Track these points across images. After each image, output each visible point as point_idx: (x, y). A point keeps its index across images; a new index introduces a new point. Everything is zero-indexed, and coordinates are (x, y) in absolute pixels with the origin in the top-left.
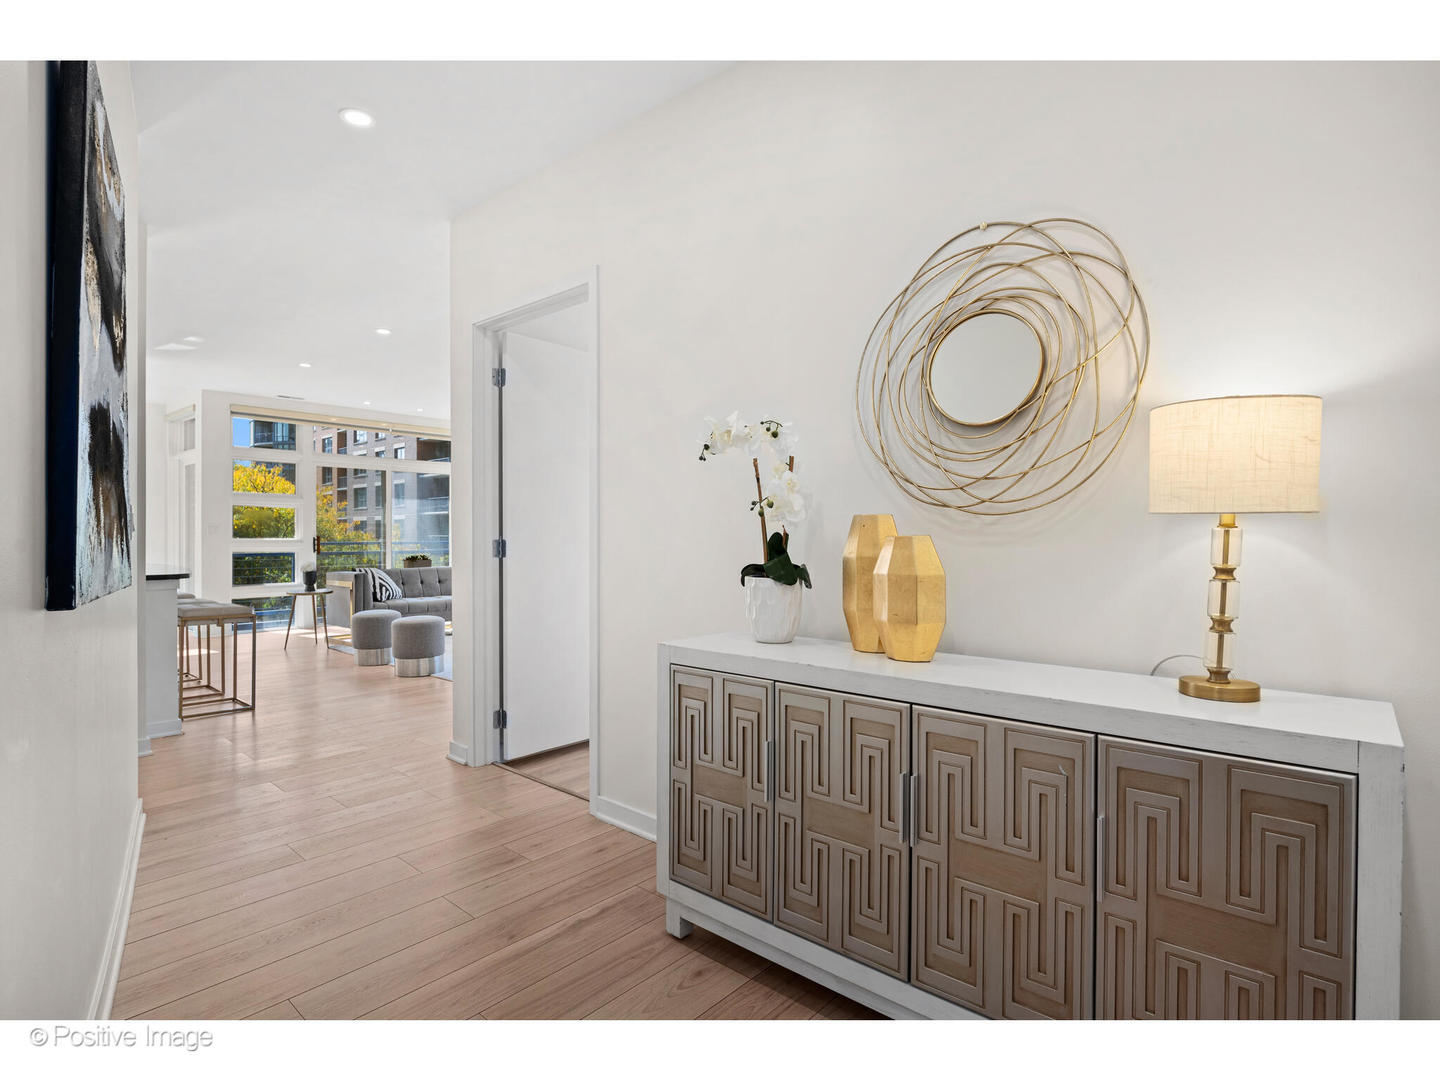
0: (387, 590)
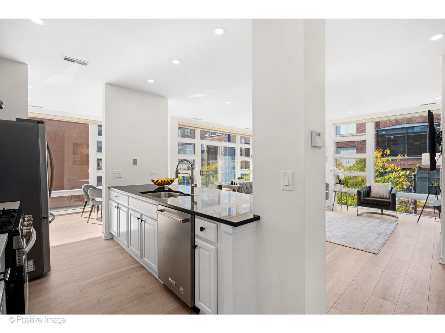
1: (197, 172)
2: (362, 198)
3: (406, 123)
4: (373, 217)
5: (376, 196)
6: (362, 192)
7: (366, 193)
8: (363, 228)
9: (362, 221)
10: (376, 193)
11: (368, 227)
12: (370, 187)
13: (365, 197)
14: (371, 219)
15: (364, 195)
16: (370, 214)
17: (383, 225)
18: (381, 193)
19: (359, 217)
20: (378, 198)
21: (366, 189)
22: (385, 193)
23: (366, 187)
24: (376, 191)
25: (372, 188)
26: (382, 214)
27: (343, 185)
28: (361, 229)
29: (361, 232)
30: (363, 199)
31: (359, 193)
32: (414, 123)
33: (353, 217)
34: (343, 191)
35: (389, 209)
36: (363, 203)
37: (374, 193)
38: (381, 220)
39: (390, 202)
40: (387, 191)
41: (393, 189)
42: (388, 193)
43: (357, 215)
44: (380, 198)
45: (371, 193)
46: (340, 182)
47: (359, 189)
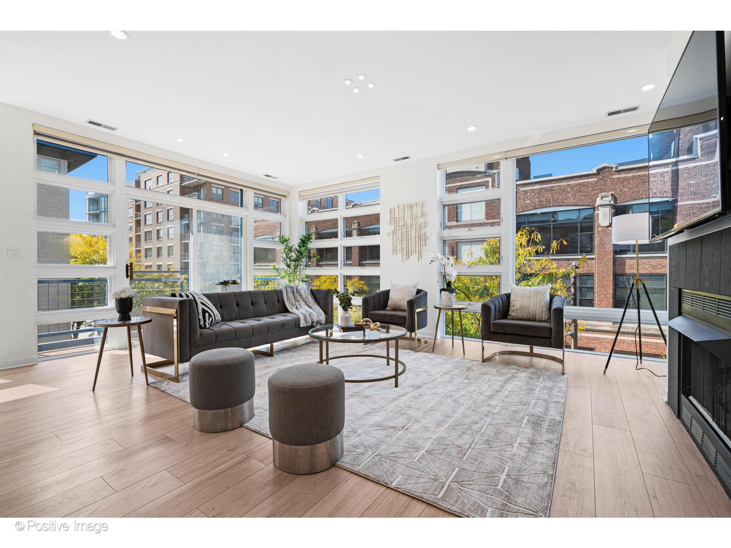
0: (210, 316)
1: (114, 268)
2: (492, 322)
3: (551, 205)
4: (514, 364)
5: (520, 317)
6: (493, 307)
7: (501, 309)
8: (493, 403)
9: (493, 378)
10: (521, 308)
11: (507, 397)
12: (508, 296)
13: (499, 319)
14: (511, 370)
15: (497, 315)
16: (507, 356)
17: (537, 386)
18: (531, 308)
19: (487, 368)
20: (524, 320)
21: (501, 301)
22: (538, 309)
23: (501, 297)
24: (520, 304)
25: (512, 298)
26: (531, 354)
27: (454, 294)
28: (489, 409)
29: (488, 420)
30: (494, 324)
31: (486, 308)
32: (562, 206)
33: (473, 368)
34: (455, 306)
35: (550, 345)
36: (494, 333)
37: (517, 310)
38: (532, 373)
39: (551, 329)
40: (543, 304)
41: (556, 299)
42: (544, 308)
43: (481, 360)
44: (529, 320)
45: (511, 308)
46: (448, 287)
47: (487, 300)
